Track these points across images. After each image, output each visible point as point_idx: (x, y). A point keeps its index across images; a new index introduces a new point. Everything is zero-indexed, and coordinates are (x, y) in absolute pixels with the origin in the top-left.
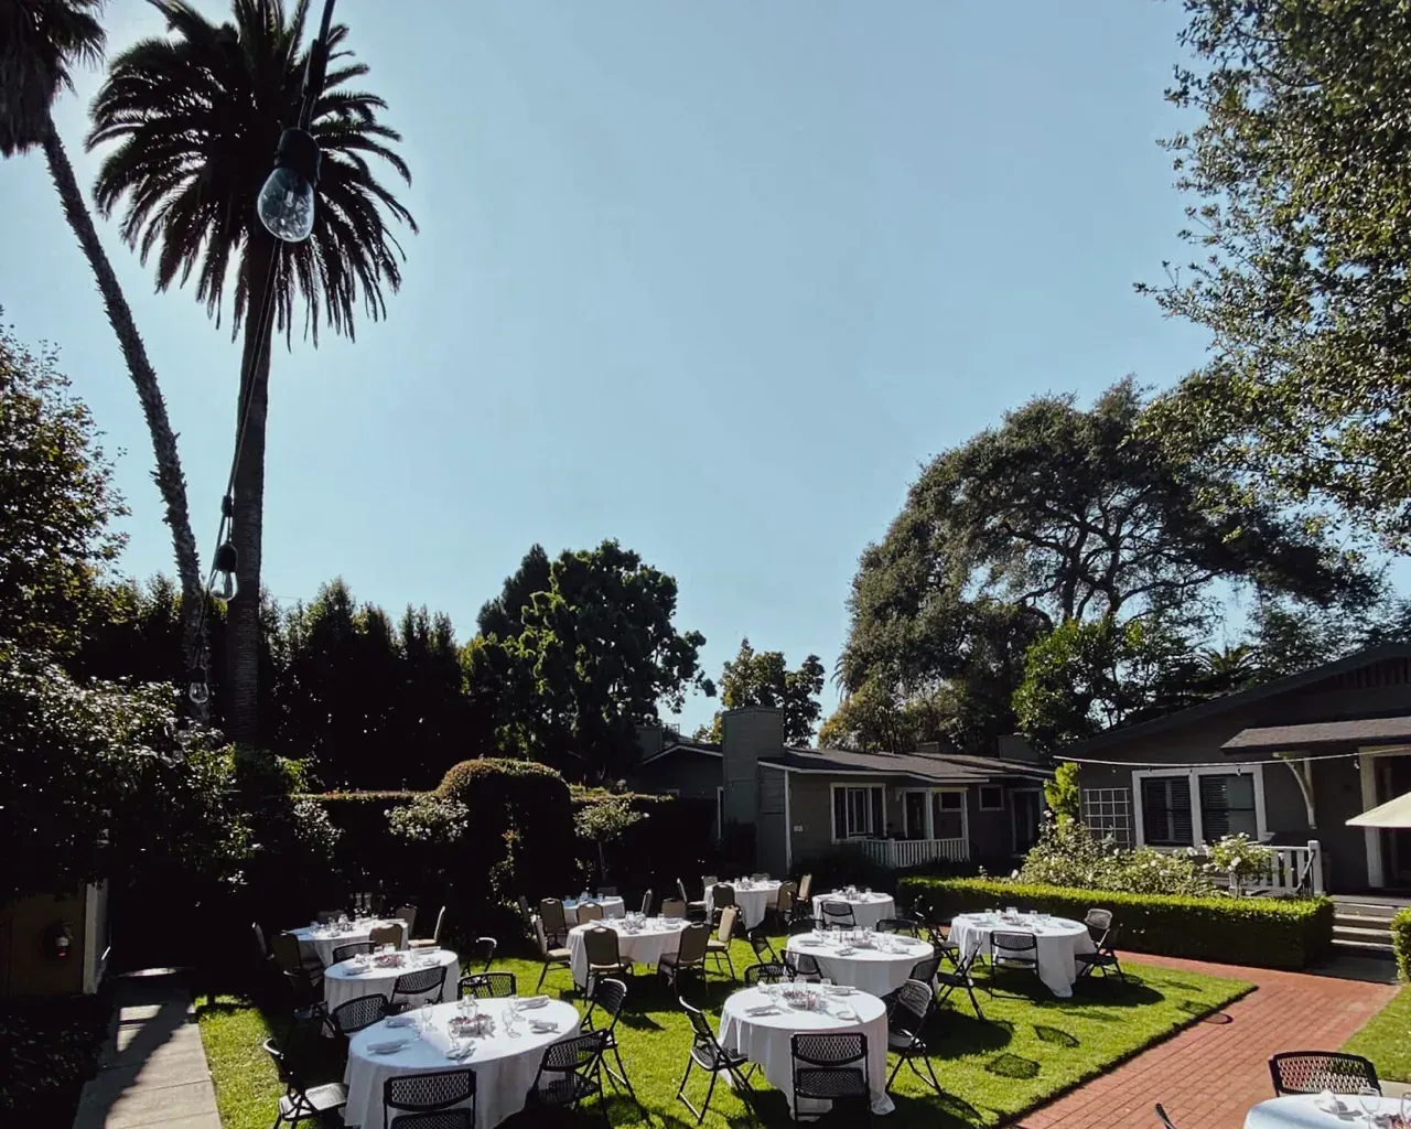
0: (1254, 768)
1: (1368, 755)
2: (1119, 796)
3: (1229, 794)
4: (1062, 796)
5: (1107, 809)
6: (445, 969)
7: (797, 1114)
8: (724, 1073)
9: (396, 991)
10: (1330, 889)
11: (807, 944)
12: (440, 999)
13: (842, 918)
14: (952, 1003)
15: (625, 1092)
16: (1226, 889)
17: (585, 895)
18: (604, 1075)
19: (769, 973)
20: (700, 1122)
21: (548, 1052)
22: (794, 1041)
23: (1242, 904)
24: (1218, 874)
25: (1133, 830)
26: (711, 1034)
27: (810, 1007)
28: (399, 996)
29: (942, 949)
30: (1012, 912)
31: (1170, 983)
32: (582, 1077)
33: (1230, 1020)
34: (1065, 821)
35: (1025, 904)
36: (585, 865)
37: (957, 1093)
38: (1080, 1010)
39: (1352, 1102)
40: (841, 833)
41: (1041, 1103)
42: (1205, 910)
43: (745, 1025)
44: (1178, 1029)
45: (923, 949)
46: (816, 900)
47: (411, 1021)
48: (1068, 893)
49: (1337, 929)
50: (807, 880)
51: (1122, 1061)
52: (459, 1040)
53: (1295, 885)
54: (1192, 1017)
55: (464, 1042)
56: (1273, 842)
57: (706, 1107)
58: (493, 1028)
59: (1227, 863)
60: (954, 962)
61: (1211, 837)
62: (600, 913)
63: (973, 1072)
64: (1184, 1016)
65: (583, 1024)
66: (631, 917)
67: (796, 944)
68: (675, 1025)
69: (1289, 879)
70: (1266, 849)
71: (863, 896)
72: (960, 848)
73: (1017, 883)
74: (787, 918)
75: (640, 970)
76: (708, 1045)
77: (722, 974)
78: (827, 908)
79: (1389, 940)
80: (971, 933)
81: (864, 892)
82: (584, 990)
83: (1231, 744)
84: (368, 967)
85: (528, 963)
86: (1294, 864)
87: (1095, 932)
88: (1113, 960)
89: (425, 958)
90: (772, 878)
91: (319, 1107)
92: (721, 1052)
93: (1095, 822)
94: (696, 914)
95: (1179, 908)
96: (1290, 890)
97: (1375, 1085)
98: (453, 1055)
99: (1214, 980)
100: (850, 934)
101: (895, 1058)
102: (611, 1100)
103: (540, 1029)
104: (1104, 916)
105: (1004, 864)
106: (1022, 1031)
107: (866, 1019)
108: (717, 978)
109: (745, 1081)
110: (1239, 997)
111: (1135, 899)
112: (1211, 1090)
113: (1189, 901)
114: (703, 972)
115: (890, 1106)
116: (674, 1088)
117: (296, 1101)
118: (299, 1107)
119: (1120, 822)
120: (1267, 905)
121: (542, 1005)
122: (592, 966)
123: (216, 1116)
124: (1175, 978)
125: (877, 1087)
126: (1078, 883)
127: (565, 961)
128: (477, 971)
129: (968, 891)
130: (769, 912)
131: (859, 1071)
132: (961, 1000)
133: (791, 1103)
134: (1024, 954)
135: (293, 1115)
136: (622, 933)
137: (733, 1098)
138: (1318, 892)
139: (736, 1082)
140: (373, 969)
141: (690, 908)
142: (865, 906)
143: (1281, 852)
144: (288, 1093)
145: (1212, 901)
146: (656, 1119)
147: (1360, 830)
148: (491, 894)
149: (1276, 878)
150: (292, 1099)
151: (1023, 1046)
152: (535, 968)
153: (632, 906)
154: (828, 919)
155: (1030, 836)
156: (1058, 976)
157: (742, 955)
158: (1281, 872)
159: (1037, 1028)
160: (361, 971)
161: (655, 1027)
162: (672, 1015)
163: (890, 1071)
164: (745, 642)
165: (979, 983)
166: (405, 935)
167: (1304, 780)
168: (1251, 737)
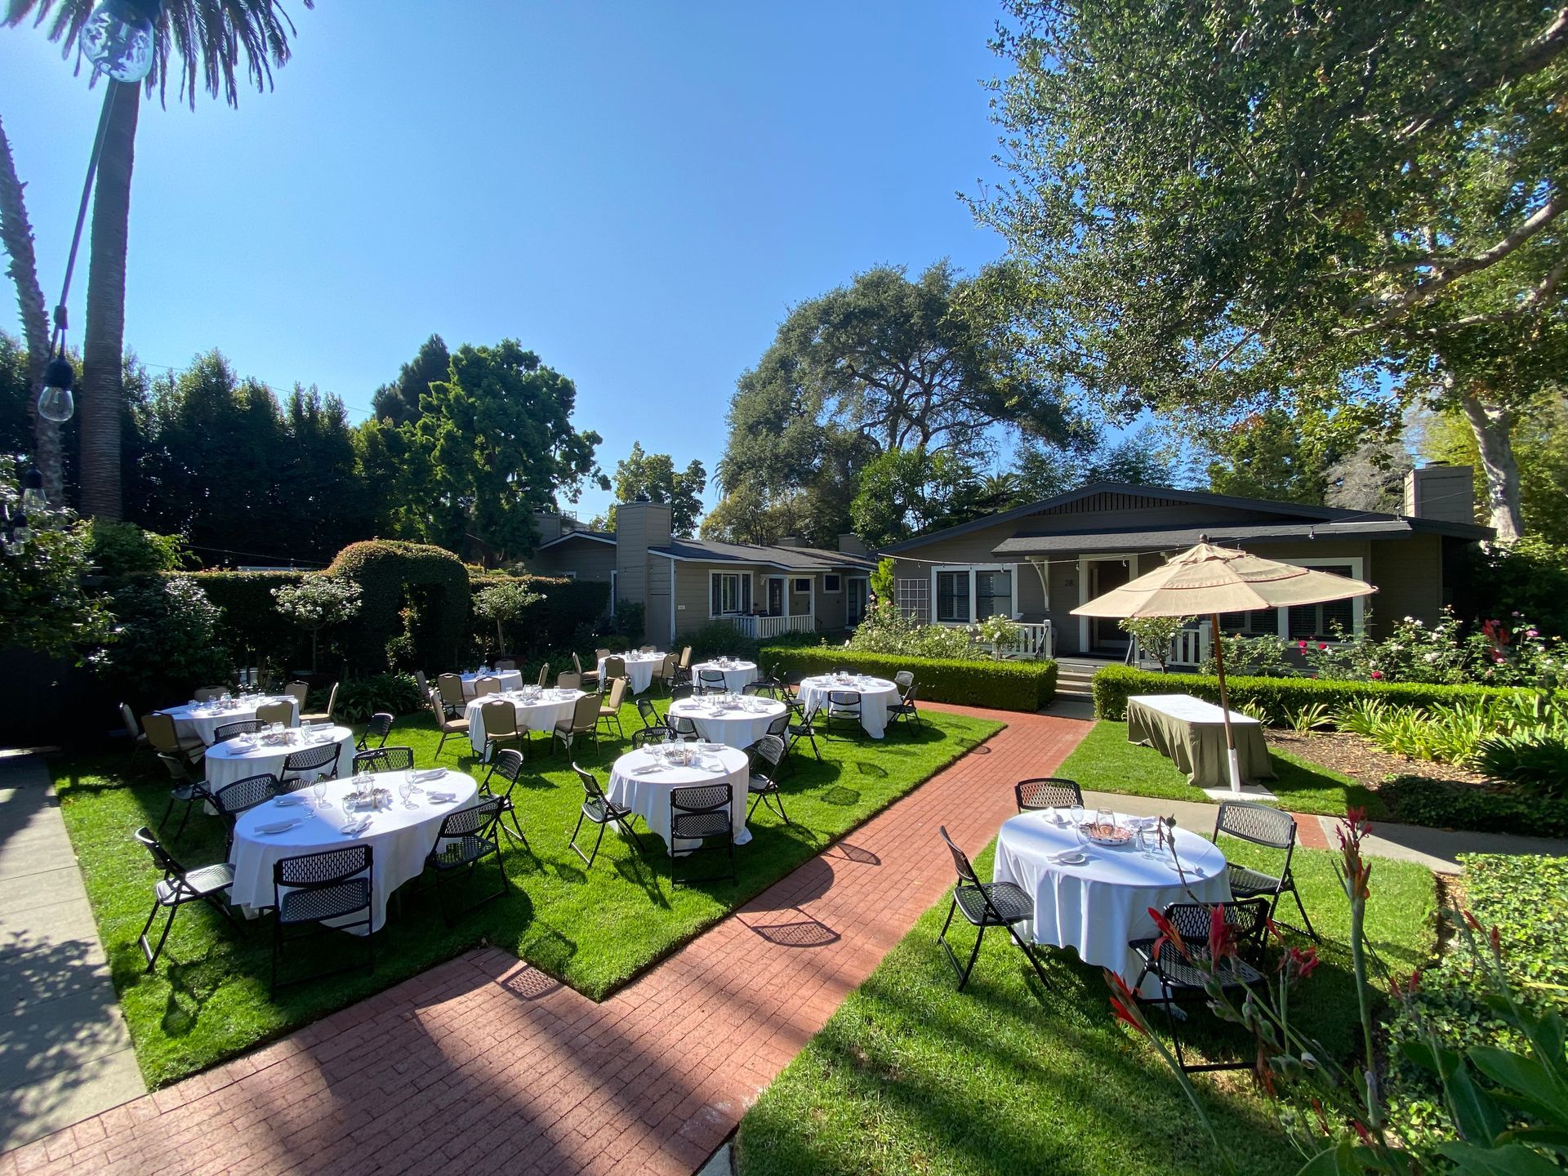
0: (1013, 567)
1: (1084, 560)
2: (922, 585)
3: (996, 586)
4: (883, 583)
5: (913, 594)
6: (339, 746)
7: (673, 852)
8: (614, 825)
9: (286, 768)
10: (1057, 653)
11: (685, 708)
12: (334, 774)
13: (716, 684)
14: (798, 748)
15: (520, 846)
16: (990, 653)
17: (483, 669)
18: (500, 833)
19: (652, 735)
20: (590, 865)
21: (446, 821)
22: (673, 794)
23: (1000, 666)
24: (986, 643)
25: (930, 611)
26: (601, 793)
27: (687, 763)
28: (289, 774)
29: (793, 706)
30: (844, 675)
31: (951, 725)
32: (479, 839)
33: (989, 751)
34: (884, 603)
35: (855, 668)
36: (484, 641)
37: (799, 821)
38: (890, 748)
39: (1065, 814)
40: (717, 612)
41: (861, 823)
42: (976, 671)
43: (631, 783)
44: (956, 759)
45: (778, 708)
46: (694, 668)
47: (302, 799)
48: (883, 658)
49: (1059, 682)
50: (687, 651)
51: (917, 787)
52: (355, 815)
53: (1034, 651)
54: (965, 750)
55: (360, 817)
56: (1023, 620)
57: (595, 852)
58: (390, 801)
59: (992, 636)
60: (800, 714)
61: (982, 617)
62: (499, 687)
63: (812, 802)
64: (960, 750)
65: (481, 790)
66: (528, 689)
67: (678, 708)
68: (568, 782)
69: (1030, 647)
70: (1017, 626)
71: (733, 664)
72: (807, 623)
73: (848, 650)
74: (670, 683)
75: (536, 735)
76: (599, 802)
77: (612, 735)
78: (704, 675)
79: (1089, 689)
80: (814, 693)
81: (733, 660)
82: (482, 756)
83: (998, 549)
84: (254, 746)
85: (426, 732)
86: (1034, 637)
87: (902, 689)
88: (913, 709)
89: (317, 735)
90: (658, 650)
91: (202, 890)
92: (610, 807)
93: (904, 603)
94: (589, 684)
95: (958, 669)
96: (1031, 655)
97: (1080, 801)
98: (348, 830)
99: (981, 720)
100: (721, 698)
101: (754, 797)
102: (508, 854)
103: (438, 799)
104: (907, 676)
105: (838, 636)
106: (848, 767)
107: (731, 771)
108: (608, 739)
109: (630, 828)
110: (995, 734)
111: (929, 662)
112: (976, 805)
113: (966, 664)
114: (595, 734)
115: (749, 837)
116: (566, 839)
117: (175, 885)
118: (179, 891)
119: (922, 604)
120: (1015, 666)
121: (440, 776)
122: (490, 735)
123: (86, 902)
124: (954, 721)
125: (739, 824)
126: (891, 650)
127: (463, 730)
128: (373, 744)
129: (812, 658)
130: (655, 679)
131: (725, 812)
132: (805, 747)
133: (668, 843)
134: (852, 708)
135: (172, 899)
136: (519, 705)
137: (618, 842)
138: (1049, 656)
139: (623, 829)
140: (260, 748)
141: (583, 677)
142: (734, 672)
143: (1027, 627)
144: (166, 878)
145: (980, 665)
146: (549, 868)
147: (1077, 617)
148: (388, 670)
149: (1022, 647)
150: (170, 884)
151: (848, 780)
152: (433, 737)
153: (529, 679)
154: (704, 684)
155: (859, 613)
156: (874, 724)
157: (630, 719)
158: (1026, 642)
159: (859, 765)
160: (247, 750)
161: (550, 786)
162: (564, 774)
163: (749, 808)
164: (637, 444)
165: (819, 730)
166: (296, 710)
167: (1044, 576)
168: (1012, 544)
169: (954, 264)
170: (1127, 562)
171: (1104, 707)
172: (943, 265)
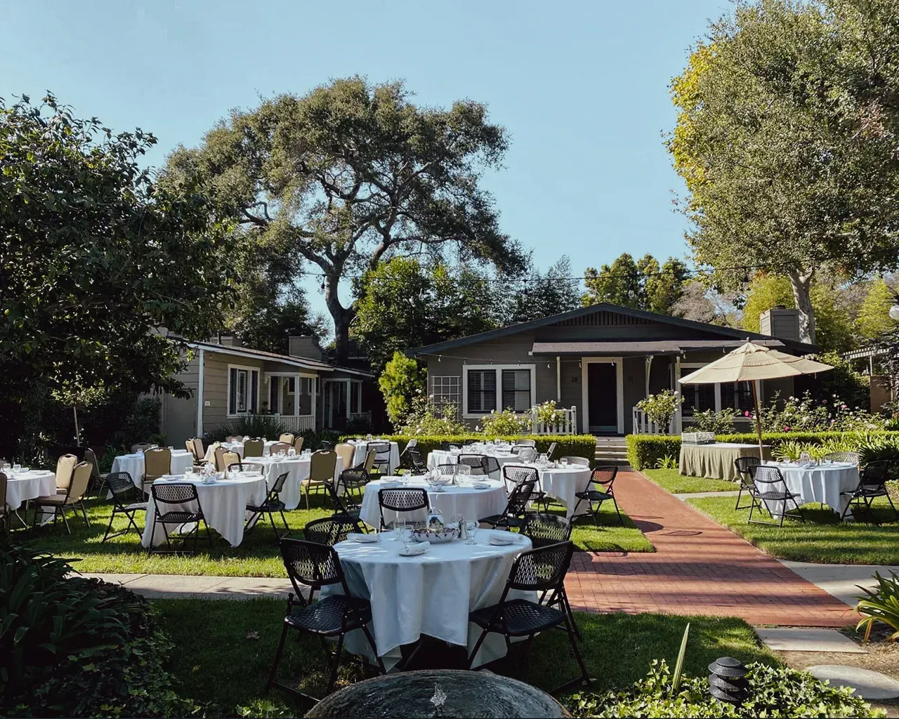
0: (532, 367)
1: (585, 361)
2: (454, 381)
3: (519, 383)
4: (397, 382)
5: (446, 389)
25: (462, 404)
40: (232, 412)
93: (437, 398)
119: (454, 398)
167: (559, 374)
168: (539, 347)
169: (406, 87)
170: (615, 364)
171: (642, 461)
172: (397, 86)
